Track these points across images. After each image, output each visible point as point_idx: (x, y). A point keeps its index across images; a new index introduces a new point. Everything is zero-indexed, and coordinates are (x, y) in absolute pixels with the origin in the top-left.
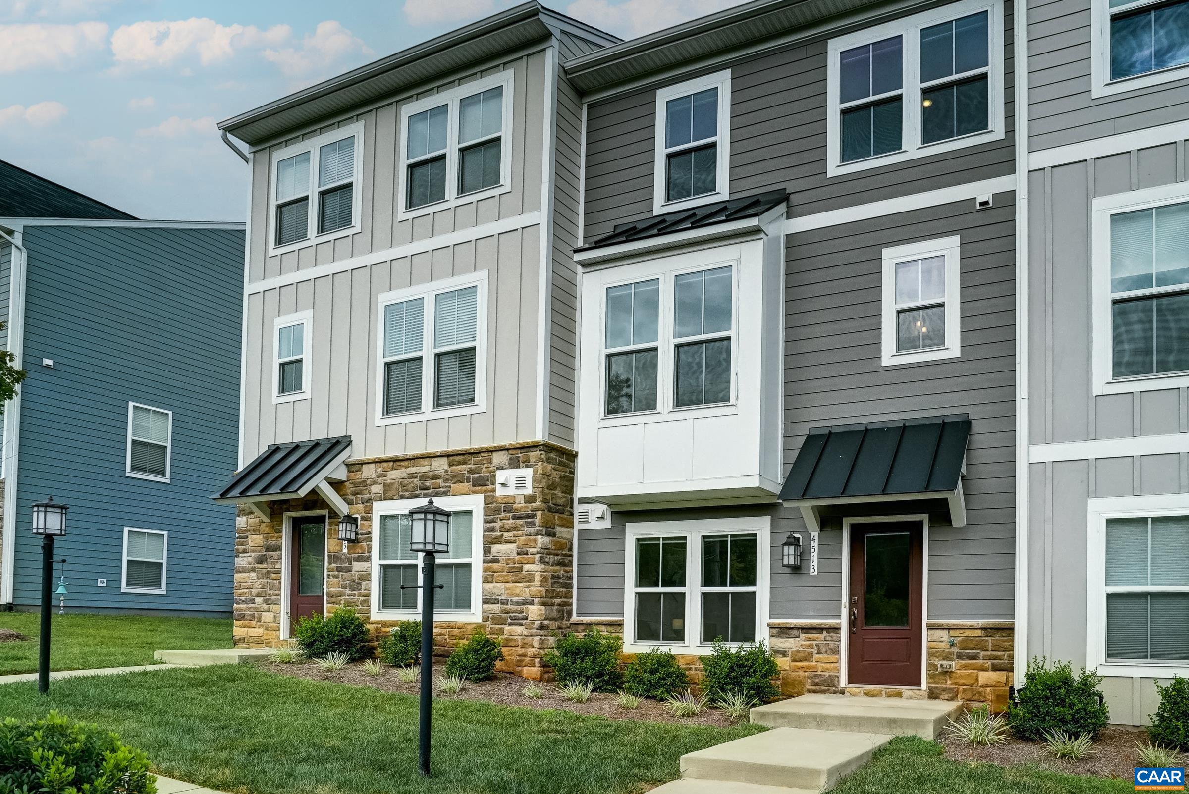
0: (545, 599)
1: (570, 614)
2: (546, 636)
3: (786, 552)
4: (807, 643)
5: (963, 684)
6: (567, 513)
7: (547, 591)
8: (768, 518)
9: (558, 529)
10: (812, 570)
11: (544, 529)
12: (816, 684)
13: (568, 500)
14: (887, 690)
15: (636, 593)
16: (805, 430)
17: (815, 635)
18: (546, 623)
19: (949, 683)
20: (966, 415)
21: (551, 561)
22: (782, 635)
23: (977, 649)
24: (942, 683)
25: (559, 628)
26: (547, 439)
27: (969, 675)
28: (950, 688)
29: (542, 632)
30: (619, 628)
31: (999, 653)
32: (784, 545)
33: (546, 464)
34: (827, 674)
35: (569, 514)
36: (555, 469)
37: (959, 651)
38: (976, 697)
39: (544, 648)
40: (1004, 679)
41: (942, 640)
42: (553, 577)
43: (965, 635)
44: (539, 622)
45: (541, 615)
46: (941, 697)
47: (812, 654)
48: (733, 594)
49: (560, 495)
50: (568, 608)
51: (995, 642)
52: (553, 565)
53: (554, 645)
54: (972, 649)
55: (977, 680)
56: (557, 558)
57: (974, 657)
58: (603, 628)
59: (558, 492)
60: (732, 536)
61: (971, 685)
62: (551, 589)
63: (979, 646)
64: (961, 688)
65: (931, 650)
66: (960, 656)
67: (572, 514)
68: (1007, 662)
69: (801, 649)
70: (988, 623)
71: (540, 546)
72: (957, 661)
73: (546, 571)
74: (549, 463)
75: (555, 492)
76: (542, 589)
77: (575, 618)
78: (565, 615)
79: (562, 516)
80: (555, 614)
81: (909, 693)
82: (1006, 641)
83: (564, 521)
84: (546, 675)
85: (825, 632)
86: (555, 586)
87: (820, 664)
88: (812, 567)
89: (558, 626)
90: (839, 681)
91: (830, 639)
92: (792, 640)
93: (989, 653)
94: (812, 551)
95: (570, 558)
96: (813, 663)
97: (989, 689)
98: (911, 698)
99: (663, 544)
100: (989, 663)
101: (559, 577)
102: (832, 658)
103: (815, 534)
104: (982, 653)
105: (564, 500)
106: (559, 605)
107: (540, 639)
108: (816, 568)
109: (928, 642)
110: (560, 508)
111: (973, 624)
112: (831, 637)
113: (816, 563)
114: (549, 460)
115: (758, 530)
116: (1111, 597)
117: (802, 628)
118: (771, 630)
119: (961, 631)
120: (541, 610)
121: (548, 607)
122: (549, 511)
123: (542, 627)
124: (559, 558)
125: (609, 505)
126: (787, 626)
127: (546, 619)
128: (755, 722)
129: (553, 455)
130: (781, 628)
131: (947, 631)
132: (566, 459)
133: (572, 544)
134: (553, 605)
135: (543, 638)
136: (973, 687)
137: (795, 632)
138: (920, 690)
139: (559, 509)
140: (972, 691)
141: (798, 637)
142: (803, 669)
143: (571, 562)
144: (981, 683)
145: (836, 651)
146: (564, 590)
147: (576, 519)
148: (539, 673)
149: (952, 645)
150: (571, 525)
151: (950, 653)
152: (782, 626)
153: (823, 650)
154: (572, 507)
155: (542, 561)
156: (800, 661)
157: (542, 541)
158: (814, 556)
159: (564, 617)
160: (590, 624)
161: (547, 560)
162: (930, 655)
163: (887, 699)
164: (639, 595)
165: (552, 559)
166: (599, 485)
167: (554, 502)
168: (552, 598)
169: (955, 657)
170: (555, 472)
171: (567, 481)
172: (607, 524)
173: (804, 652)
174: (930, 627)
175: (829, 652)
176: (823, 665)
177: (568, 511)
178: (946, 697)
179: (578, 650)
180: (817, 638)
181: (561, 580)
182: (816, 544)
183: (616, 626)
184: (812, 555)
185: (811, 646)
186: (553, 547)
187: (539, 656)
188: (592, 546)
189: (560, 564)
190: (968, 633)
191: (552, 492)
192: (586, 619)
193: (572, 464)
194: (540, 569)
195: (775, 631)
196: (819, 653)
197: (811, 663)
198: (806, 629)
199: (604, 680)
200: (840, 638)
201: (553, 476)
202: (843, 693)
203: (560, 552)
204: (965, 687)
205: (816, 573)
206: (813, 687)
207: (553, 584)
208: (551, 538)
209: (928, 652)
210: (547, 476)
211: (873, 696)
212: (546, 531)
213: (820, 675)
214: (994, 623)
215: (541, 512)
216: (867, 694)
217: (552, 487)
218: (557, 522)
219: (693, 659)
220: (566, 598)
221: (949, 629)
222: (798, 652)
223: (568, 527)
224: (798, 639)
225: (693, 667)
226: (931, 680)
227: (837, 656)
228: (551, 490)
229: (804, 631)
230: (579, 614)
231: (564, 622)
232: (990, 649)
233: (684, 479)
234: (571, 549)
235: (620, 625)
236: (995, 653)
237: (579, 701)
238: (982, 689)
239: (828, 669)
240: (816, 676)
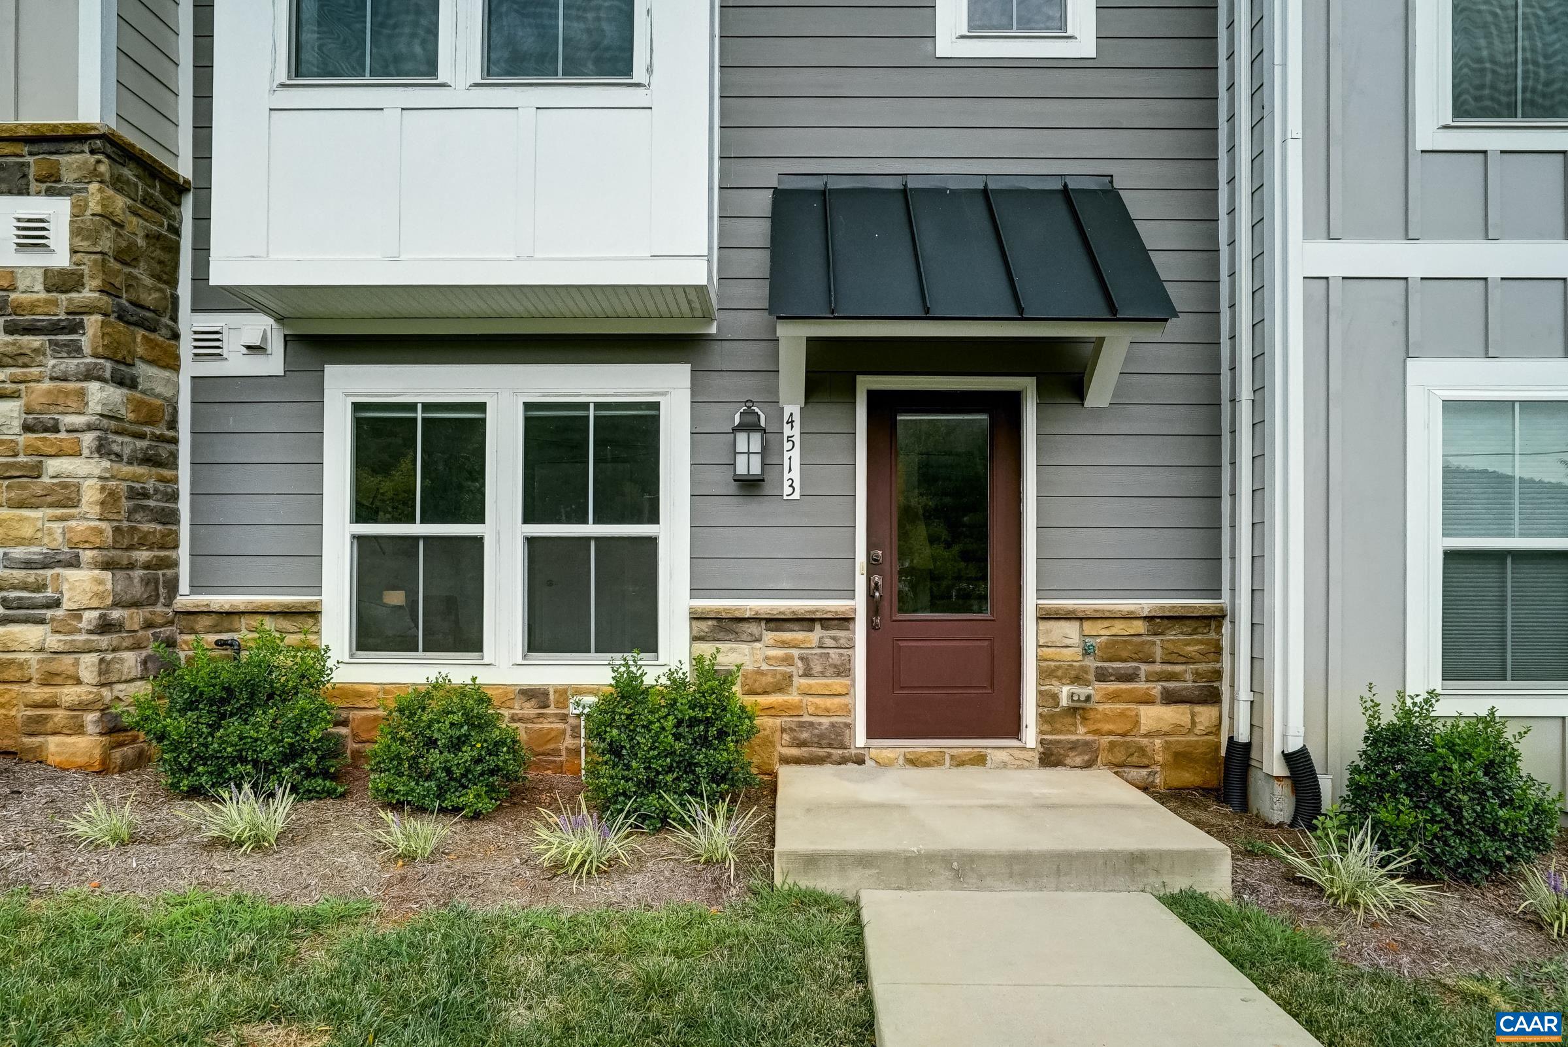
0: (112, 553)
1: (172, 586)
2: (114, 650)
3: (742, 446)
4: (780, 653)
5: (1110, 733)
6: (164, 331)
7: (117, 530)
8: (687, 367)
9: (144, 371)
10: (787, 490)
11: (108, 365)
12: (802, 744)
13: (165, 298)
14: (954, 752)
15: (353, 537)
16: (770, 175)
17: (799, 636)
18: (116, 614)
19: (1081, 733)
20: (1107, 179)
21: (127, 451)
22: (721, 635)
23: (1134, 660)
24: (1069, 732)
25: (149, 625)
26: (112, 123)
27: (1122, 714)
28: (1086, 744)
29: (104, 641)
30: (311, 621)
31: (1178, 668)
32: (735, 430)
33: (110, 192)
34: (826, 721)
35: (169, 334)
36: (135, 213)
37: (1100, 664)
38: (1134, 759)
39: (111, 684)
40: (1186, 720)
41: (1068, 642)
42: (133, 494)
43: (1114, 631)
44: (96, 614)
45: (100, 596)
46: (1068, 761)
47: (791, 677)
48: (599, 540)
49: (148, 281)
50: (169, 572)
51: (1170, 646)
52: (130, 463)
53: (137, 671)
54: (1125, 661)
55: (1137, 723)
56: (142, 444)
57: (1130, 677)
58: (269, 624)
59: (141, 273)
60: (598, 406)
61: (1123, 735)
62: (125, 524)
63: (1141, 655)
64: (1106, 740)
65: (1044, 664)
66: (1102, 676)
67: (176, 336)
68: (1190, 684)
69: (764, 667)
70: (1162, 608)
71: (99, 409)
72: (1098, 685)
73: (113, 477)
74: (119, 191)
75: (135, 272)
76: (103, 525)
77: (186, 598)
78: (161, 590)
79: (152, 336)
80: (137, 590)
81: (1002, 756)
82: (1188, 644)
83: (157, 352)
84: (117, 755)
85: (818, 626)
86: (138, 517)
87: (810, 699)
88: (787, 484)
89: (145, 620)
90: (853, 737)
91: (832, 643)
92: (745, 648)
93: (1157, 667)
94: (787, 446)
95: (172, 447)
96: (793, 698)
97: (1158, 742)
98: (1005, 765)
99: (424, 419)
100: (1156, 689)
101: (145, 495)
102: (837, 684)
103: (792, 409)
104: (1144, 668)
105: (156, 295)
106: (147, 566)
107: (102, 660)
108: (797, 485)
109: (1039, 646)
110: (148, 314)
111: (1132, 608)
112: (834, 638)
113: (796, 474)
114: (118, 184)
115: (664, 394)
116: (1451, 557)
117: (768, 620)
118: (695, 623)
119: (1106, 623)
120: (101, 582)
121: (120, 574)
122: (120, 318)
123: (105, 627)
124: (145, 444)
125: (280, 319)
126: (738, 615)
127: (116, 605)
128: (790, 881)
129: (128, 173)
130: (719, 619)
131: (1077, 624)
132: (162, 192)
133: (175, 410)
134: (131, 566)
135: (109, 657)
136: (1129, 739)
137: (753, 628)
138: (1024, 749)
139: (145, 319)
140: (1126, 745)
141: (758, 640)
142: (773, 712)
143: (174, 456)
144: (1143, 729)
145: (843, 670)
146: (159, 527)
147: (186, 348)
148: (97, 753)
149: (1086, 652)
150: (172, 363)
151: (1084, 670)
152: (724, 615)
153: (817, 668)
154: (175, 319)
155: (102, 449)
156: (765, 693)
157: (100, 396)
158: (792, 457)
159: (158, 596)
160: (228, 614)
161: (116, 448)
162: (1044, 674)
163: (955, 770)
164: (361, 541)
165: (126, 445)
166: (272, 256)
167: (133, 297)
168: (130, 548)
169: (1091, 677)
170: (135, 219)
171: (163, 249)
172: (273, 364)
173: (774, 673)
174: (1044, 616)
175: (830, 671)
176: (817, 700)
177: (167, 326)
178: (1078, 760)
179: (229, 690)
180: (803, 642)
181: (151, 503)
182: (796, 431)
183: (300, 618)
184: (786, 455)
185: (788, 661)
186: (131, 416)
187: (99, 706)
188: (231, 419)
189: (149, 460)
190: (1119, 628)
191: (128, 270)
192: (221, 601)
193: (174, 209)
194: (97, 472)
195: (705, 626)
196: (807, 674)
197: (786, 698)
198: (776, 622)
199: (303, 767)
200: (852, 640)
201: (128, 228)
202: (860, 761)
203: (147, 429)
204: (1111, 738)
205: (796, 496)
206: (795, 752)
207: (132, 512)
208: (125, 391)
209: (1038, 667)
210: (115, 223)
211: (927, 765)
212: (114, 371)
213: (811, 724)
214: (1173, 607)
215: (99, 317)
216: (913, 762)
217: (126, 256)
218: (140, 351)
219: (506, 694)
220: (162, 547)
221: (1081, 619)
222: (760, 672)
223: (165, 367)
224: (757, 645)
225: (506, 713)
226: (1046, 727)
227: (846, 681)
228: (124, 263)
229: (772, 625)
230: (195, 588)
231: (159, 608)
232: (1158, 659)
233: (512, 256)
234: (173, 424)
235: (313, 614)
236: (1169, 668)
237: (259, 844)
238: (1145, 741)
239: (827, 710)
240: (802, 725)
